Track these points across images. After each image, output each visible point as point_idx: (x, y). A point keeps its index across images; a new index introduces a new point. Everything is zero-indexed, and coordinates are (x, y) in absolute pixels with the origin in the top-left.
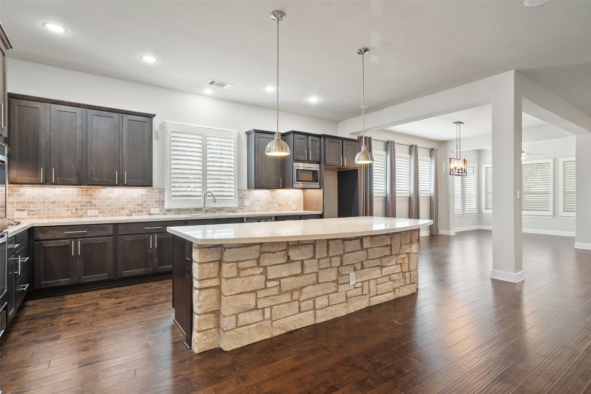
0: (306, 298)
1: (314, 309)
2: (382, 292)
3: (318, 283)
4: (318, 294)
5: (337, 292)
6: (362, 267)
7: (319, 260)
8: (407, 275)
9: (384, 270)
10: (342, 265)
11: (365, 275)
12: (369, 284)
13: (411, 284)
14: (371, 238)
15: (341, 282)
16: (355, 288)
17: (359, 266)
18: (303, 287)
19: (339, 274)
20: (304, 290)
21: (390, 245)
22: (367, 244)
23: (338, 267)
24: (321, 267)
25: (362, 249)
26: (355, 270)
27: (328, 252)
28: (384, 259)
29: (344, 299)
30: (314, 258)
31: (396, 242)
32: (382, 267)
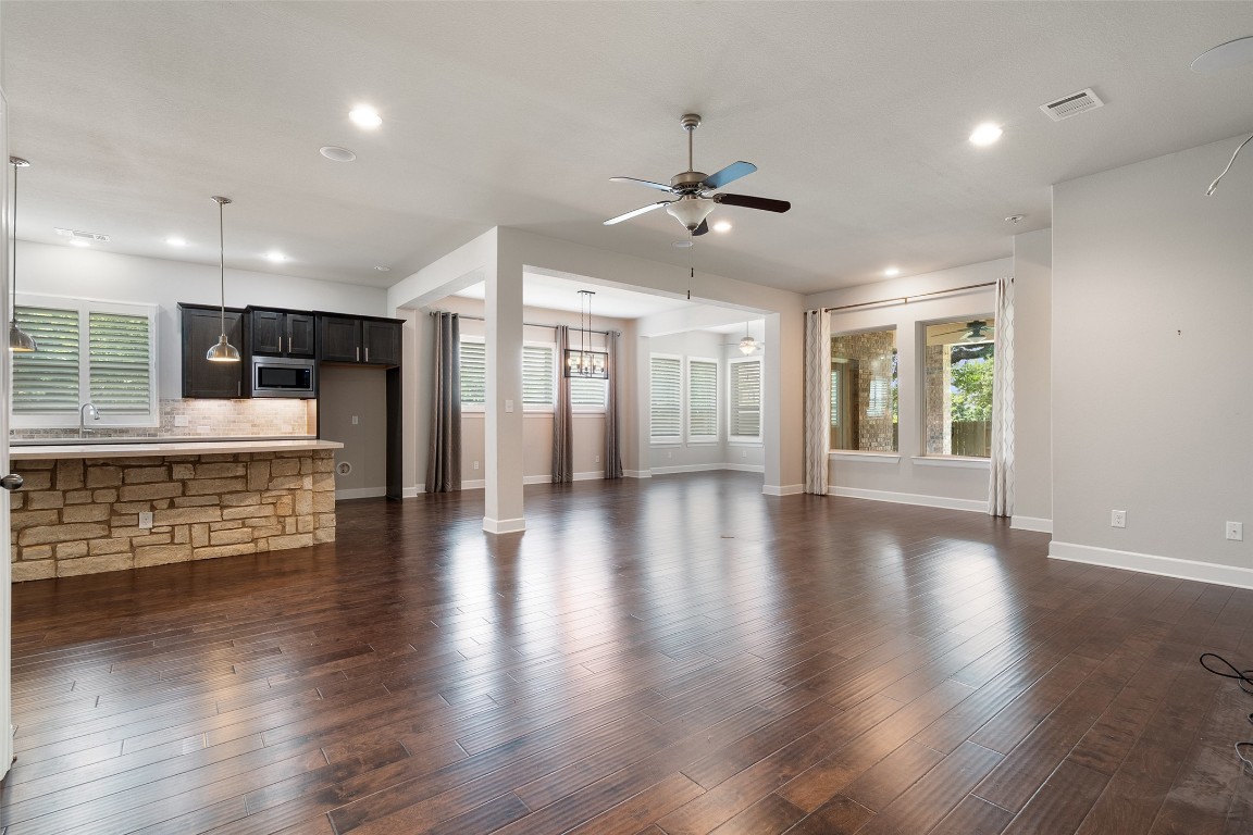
0: (35, 542)
1: (54, 557)
2: (223, 542)
3: (61, 522)
4: (62, 538)
5: (108, 536)
6: (172, 505)
7: (65, 492)
8: (289, 520)
9: (226, 511)
10: (118, 501)
11: (180, 516)
12: (190, 530)
13: (298, 533)
14: (194, 466)
15: (114, 523)
16: (151, 533)
17: (164, 504)
18: (26, 527)
19: (113, 512)
20: (28, 531)
21: (245, 477)
22: (180, 472)
23: (112, 504)
24: (67, 502)
25: (171, 479)
26: (153, 508)
27: (85, 482)
28: (227, 496)
29: (127, 548)
30: (53, 487)
31: (259, 474)
32: (223, 507)
